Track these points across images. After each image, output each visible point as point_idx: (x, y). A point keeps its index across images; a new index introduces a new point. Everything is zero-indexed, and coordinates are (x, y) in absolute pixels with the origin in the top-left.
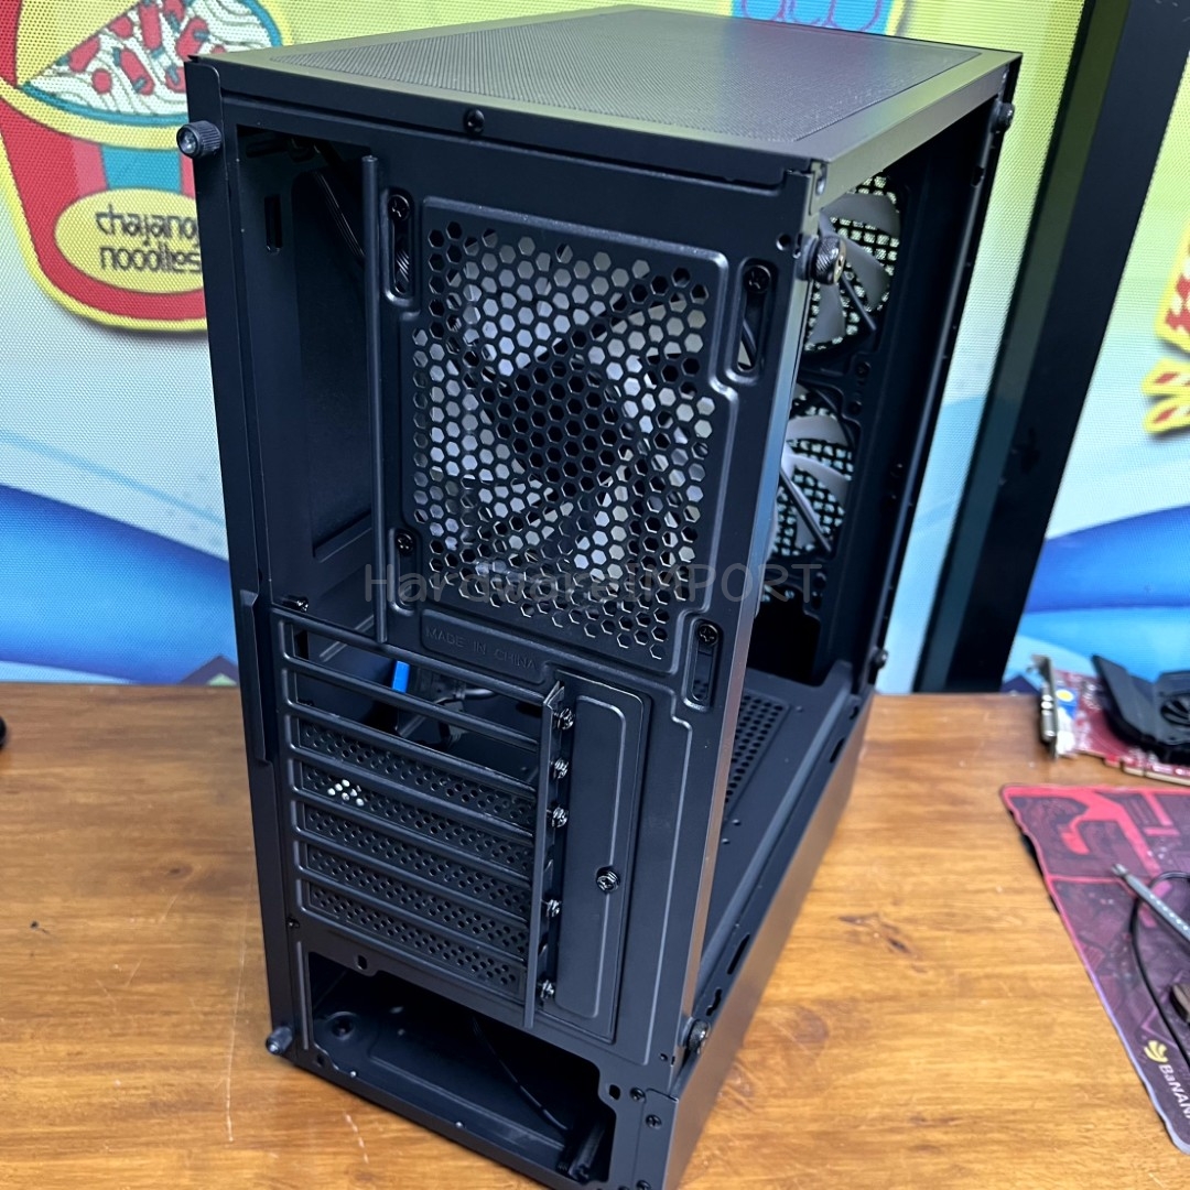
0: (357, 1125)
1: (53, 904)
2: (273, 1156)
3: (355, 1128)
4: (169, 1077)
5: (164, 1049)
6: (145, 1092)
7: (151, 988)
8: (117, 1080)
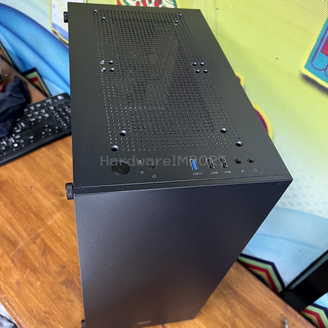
0: (29, 272)
1: (38, 185)
2: (12, 265)
3: (27, 273)
4: (16, 235)
5: (21, 229)
6: (10, 234)
7: (32, 215)
8: (10, 229)
